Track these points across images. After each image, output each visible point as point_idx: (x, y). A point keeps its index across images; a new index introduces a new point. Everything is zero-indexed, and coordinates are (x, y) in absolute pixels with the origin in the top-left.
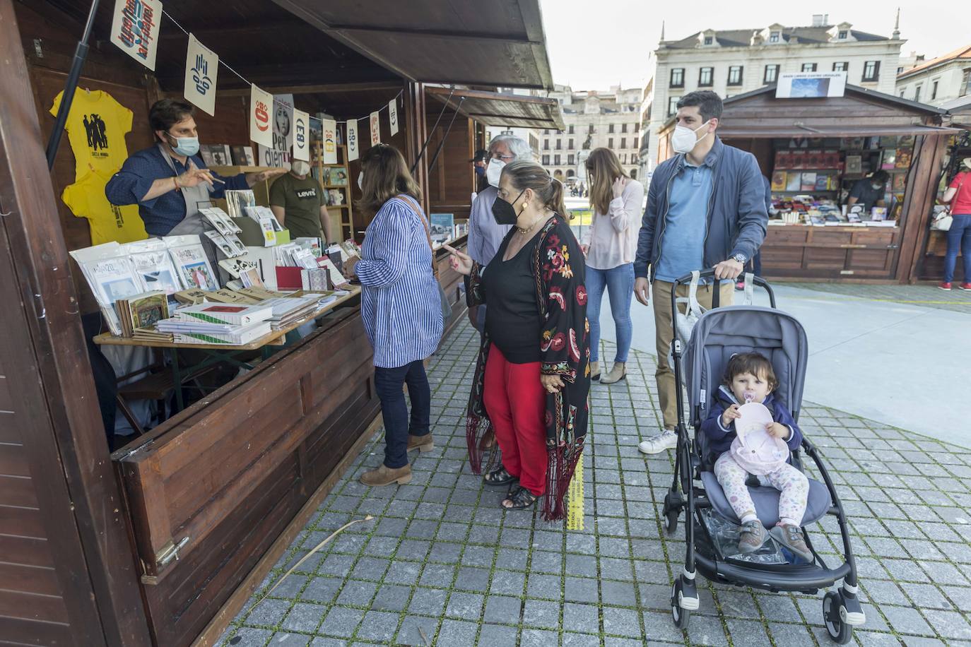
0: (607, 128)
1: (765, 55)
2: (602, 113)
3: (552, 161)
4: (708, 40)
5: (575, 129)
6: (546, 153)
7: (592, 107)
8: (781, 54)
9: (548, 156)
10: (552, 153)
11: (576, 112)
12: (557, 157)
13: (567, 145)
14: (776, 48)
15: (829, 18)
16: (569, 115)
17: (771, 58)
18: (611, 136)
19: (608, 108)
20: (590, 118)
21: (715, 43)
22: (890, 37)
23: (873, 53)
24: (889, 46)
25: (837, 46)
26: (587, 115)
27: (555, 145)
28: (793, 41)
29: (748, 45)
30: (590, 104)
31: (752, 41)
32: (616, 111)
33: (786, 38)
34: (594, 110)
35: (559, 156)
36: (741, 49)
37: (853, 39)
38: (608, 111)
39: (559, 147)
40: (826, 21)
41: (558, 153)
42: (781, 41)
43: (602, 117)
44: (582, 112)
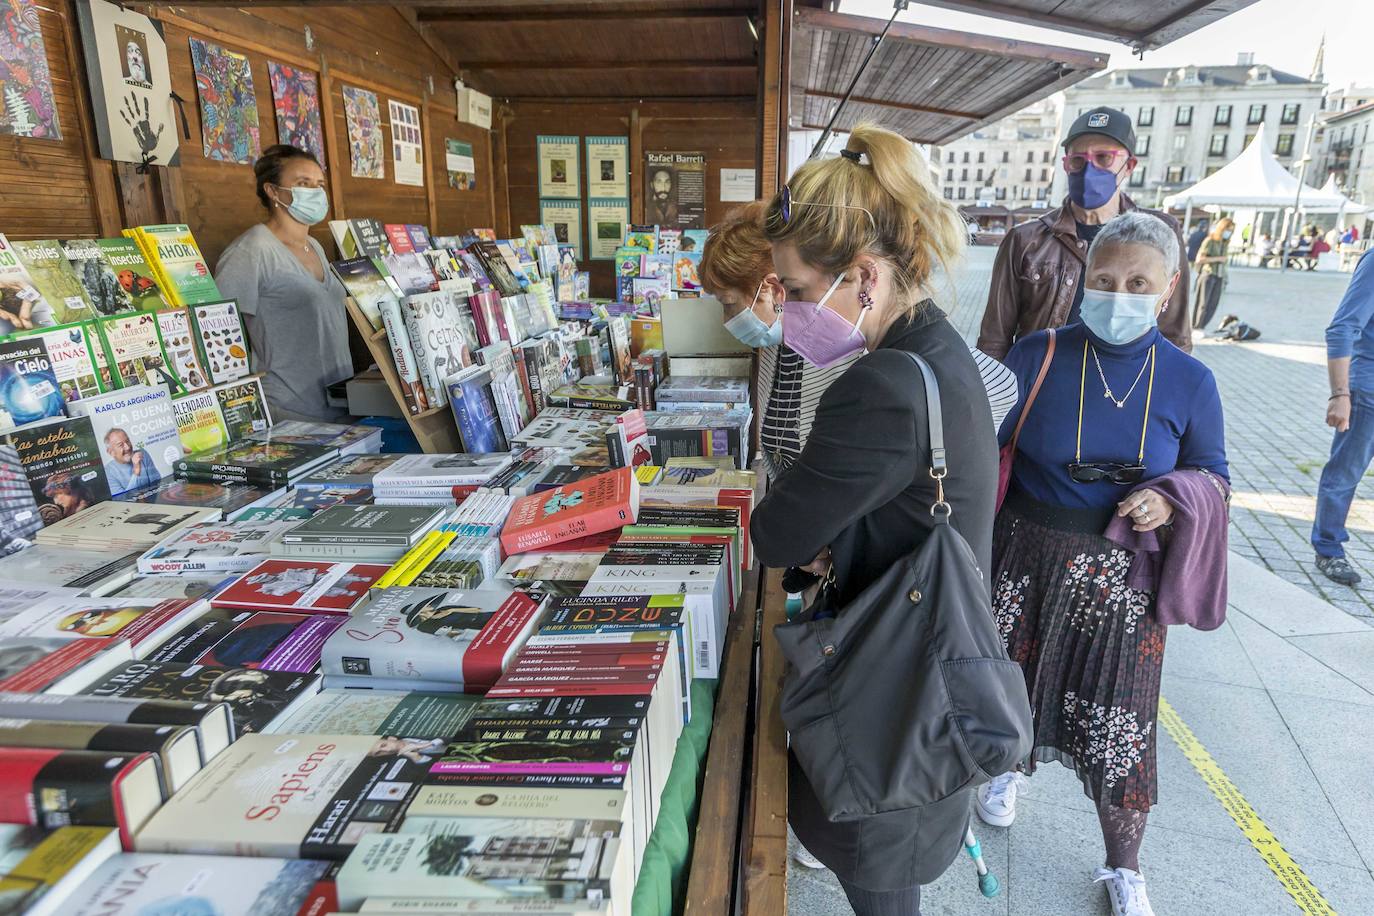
0: (1026, 157)
1: (1178, 96)
2: (1019, 139)
3: (955, 194)
4: (1120, 81)
5: (985, 157)
6: (949, 185)
7: (1008, 131)
8: (1195, 95)
9: (951, 189)
10: (956, 185)
11: (989, 137)
12: (962, 191)
13: (975, 176)
14: (1189, 89)
15: (1255, 56)
16: (980, 141)
17: (1184, 101)
18: (1029, 166)
19: (1029, 133)
20: (1004, 144)
21: (1127, 84)
22: (1313, 79)
23: (1292, 97)
24: (1310, 89)
25: (1256, 88)
26: (1002, 141)
27: (961, 175)
28: (1209, 83)
29: (1160, 86)
30: (1006, 128)
31: (1166, 82)
32: (1037, 137)
33: (1202, 77)
34: (1011, 135)
35: (964, 189)
36: (1153, 90)
37: (1273, 81)
38: (1027, 136)
39: (965, 178)
40: (1252, 59)
41: (963, 185)
42: (1196, 82)
43: (1019, 144)
44: (996, 138)
